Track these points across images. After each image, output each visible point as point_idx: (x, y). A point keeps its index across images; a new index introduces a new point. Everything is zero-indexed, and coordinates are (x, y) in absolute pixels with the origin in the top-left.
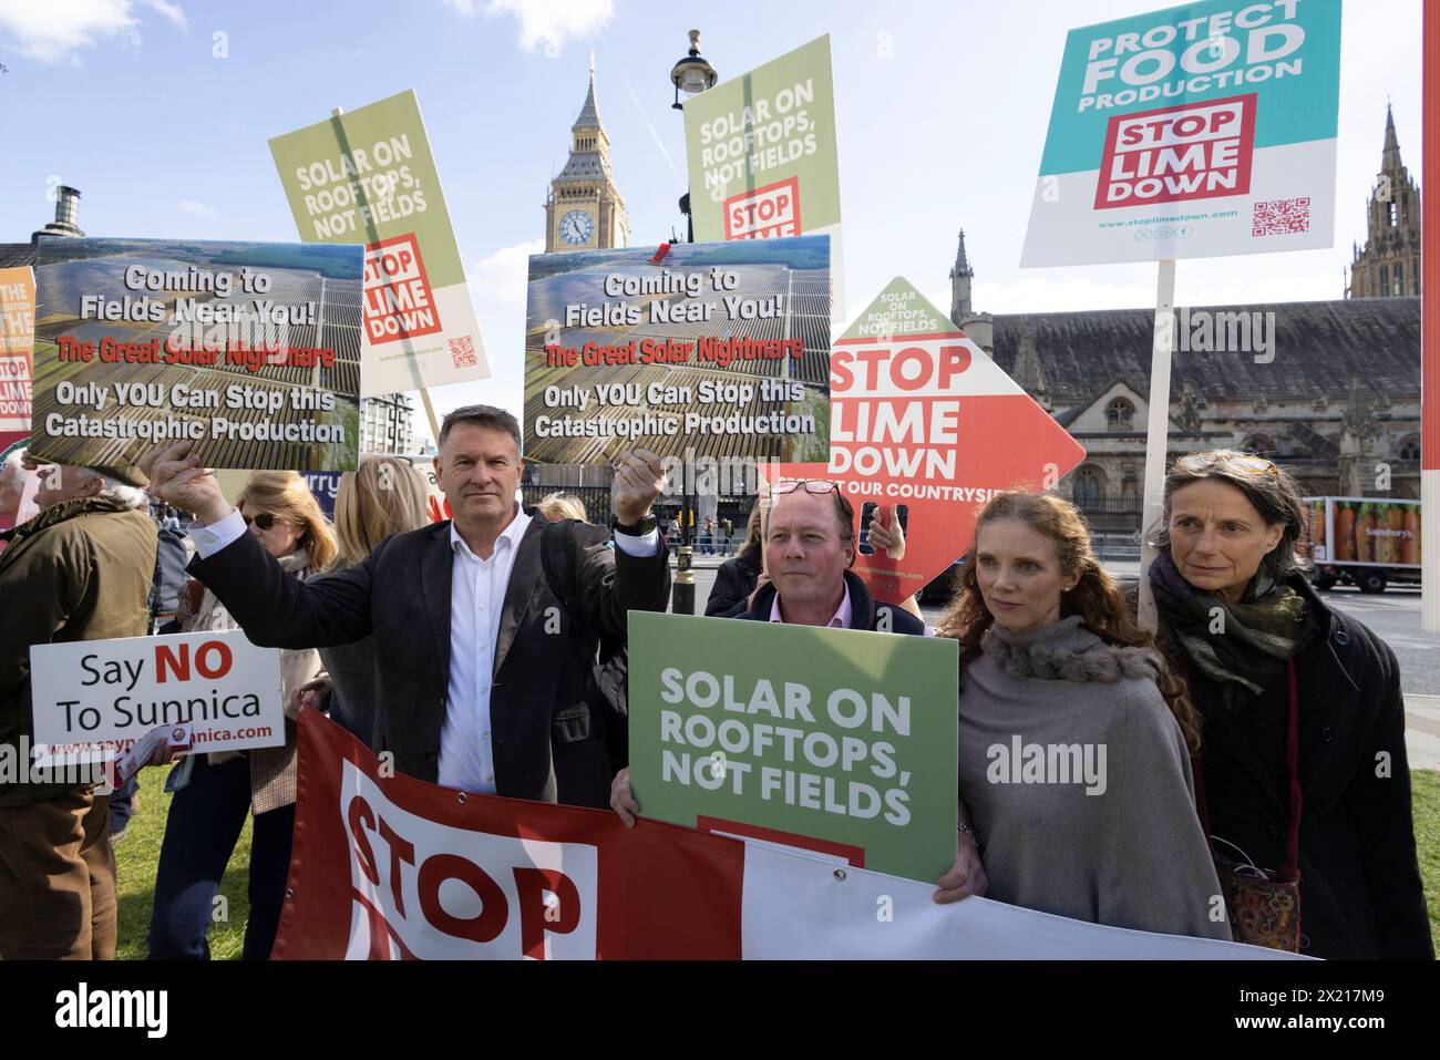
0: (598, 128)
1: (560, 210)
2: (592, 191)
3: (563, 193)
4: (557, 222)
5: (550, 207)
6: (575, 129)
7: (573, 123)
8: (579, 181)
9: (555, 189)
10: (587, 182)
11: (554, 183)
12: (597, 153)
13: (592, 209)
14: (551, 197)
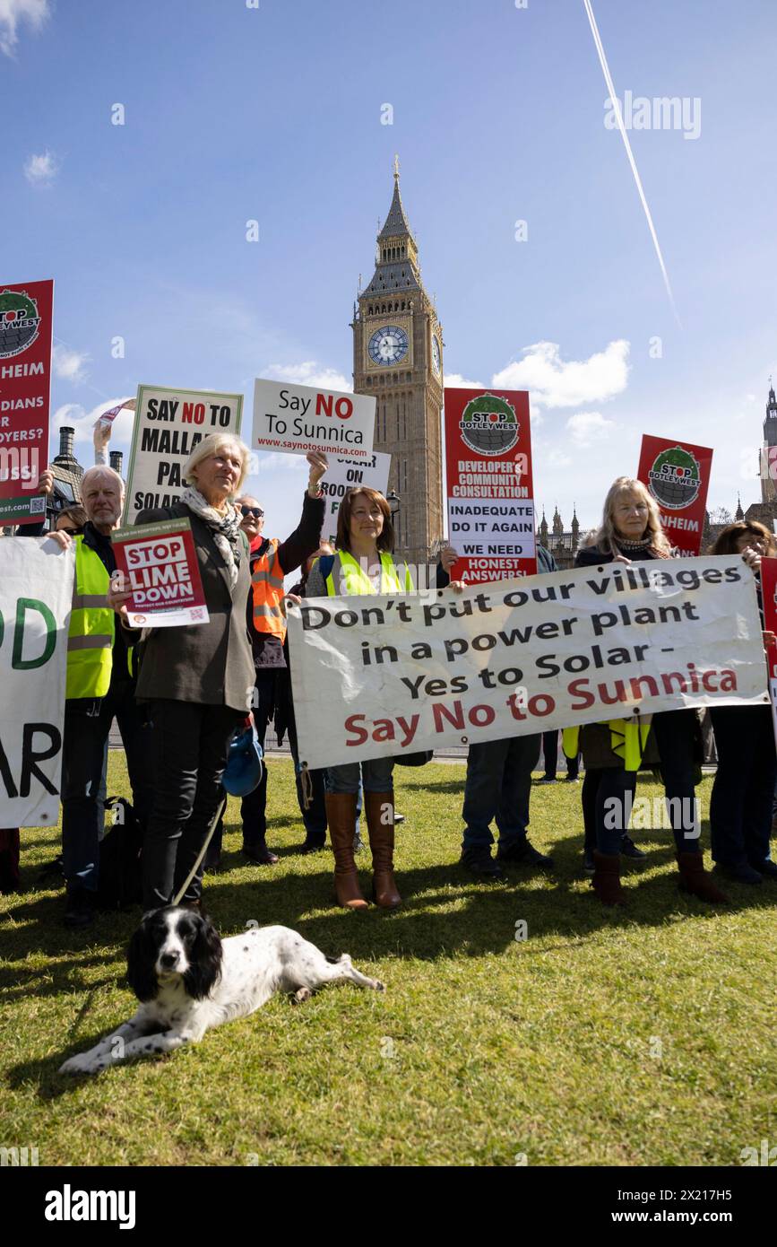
0: (407, 235)
1: (369, 328)
2: (403, 304)
3: (371, 309)
4: (366, 341)
5: (357, 327)
6: (380, 240)
7: (379, 232)
8: (389, 294)
9: (362, 306)
10: (399, 295)
11: (360, 299)
12: (408, 262)
13: (406, 323)
14: (358, 315)
